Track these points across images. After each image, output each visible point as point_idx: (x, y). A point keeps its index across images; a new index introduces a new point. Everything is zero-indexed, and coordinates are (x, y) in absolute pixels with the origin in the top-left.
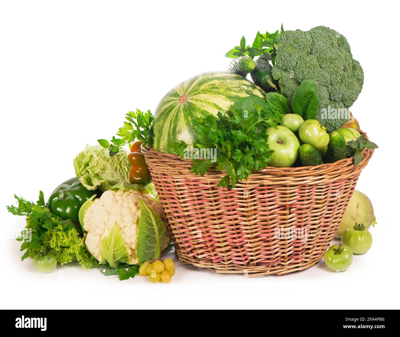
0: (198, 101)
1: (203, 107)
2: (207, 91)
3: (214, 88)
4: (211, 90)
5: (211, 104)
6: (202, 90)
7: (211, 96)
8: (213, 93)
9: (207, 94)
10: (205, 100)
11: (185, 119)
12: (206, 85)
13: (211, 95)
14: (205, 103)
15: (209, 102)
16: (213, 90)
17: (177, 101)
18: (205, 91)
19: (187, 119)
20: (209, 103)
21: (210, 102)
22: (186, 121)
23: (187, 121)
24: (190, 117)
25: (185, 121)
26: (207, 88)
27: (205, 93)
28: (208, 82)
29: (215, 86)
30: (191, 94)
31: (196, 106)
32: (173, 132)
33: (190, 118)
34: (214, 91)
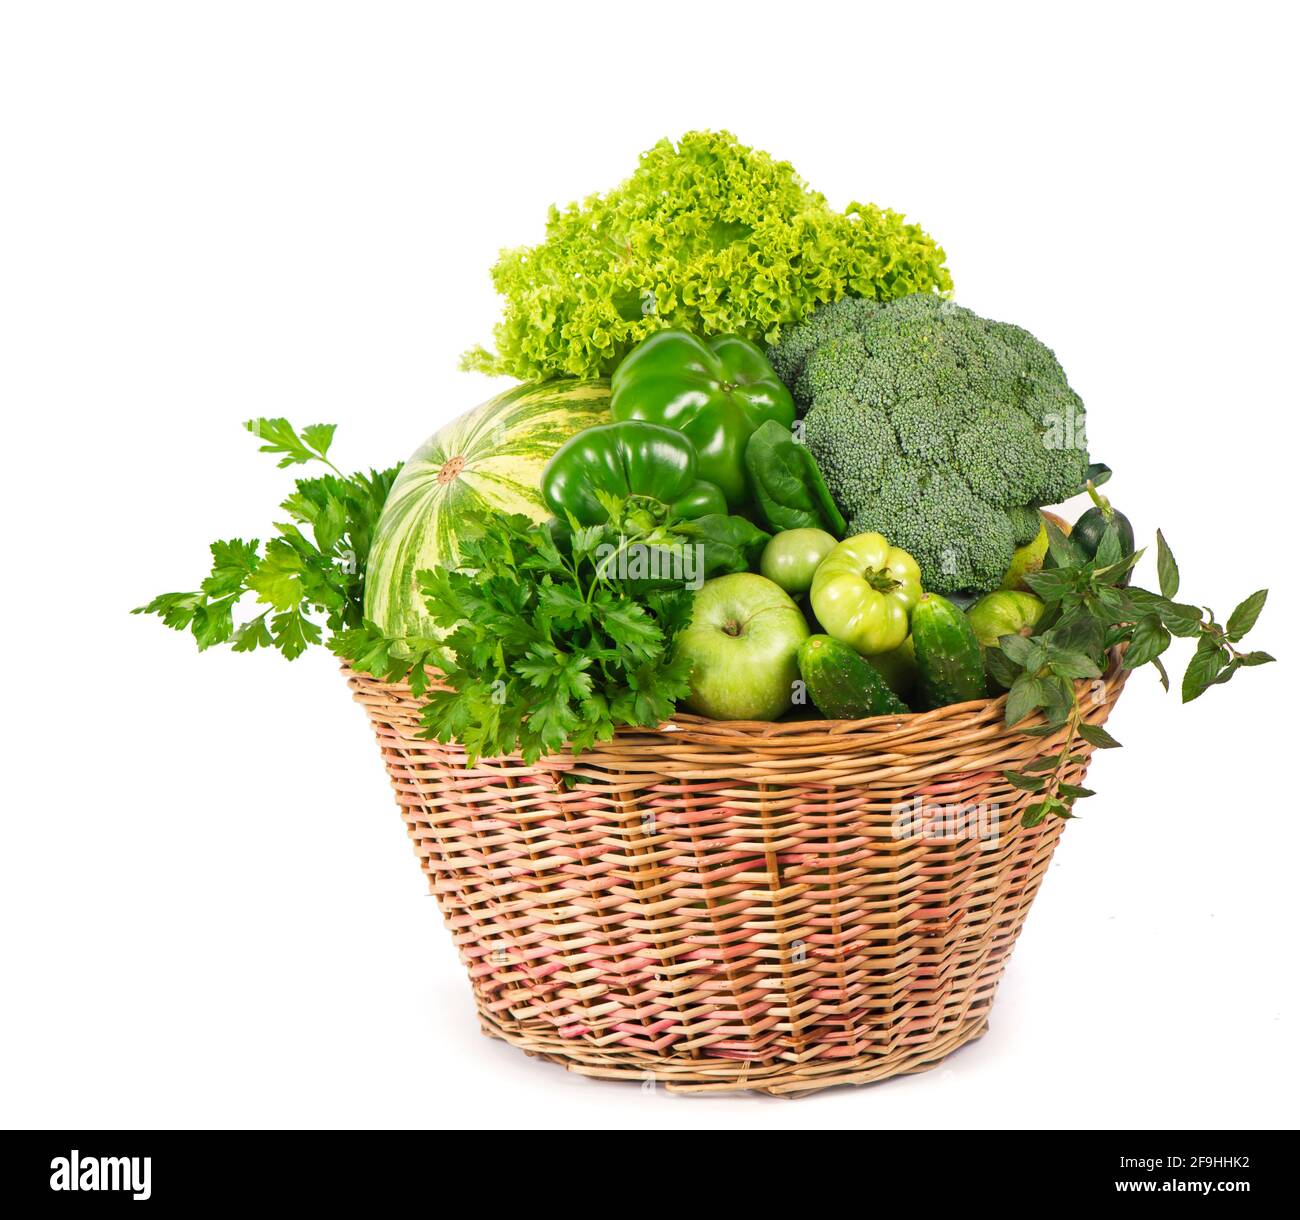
0: (488, 478)
1: (500, 499)
2: (523, 446)
3: (546, 436)
4: (536, 445)
5: (526, 489)
6: (509, 444)
7: (530, 461)
8: (540, 454)
9: (519, 457)
10: (508, 475)
11: (440, 538)
12: (526, 427)
13: (532, 459)
14: (508, 488)
15: (518, 482)
16: (543, 443)
17: (435, 476)
18: (516, 444)
19: (446, 539)
20: (520, 486)
21: (525, 485)
22: (442, 546)
23: (444, 546)
24: (453, 531)
25: (439, 545)
26: (523, 436)
27: (512, 453)
28: (537, 417)
29: (552, 431)
30: (476, 456)
31: (479, 496)
32: (402, 583)
33: (454, 534)
34: (546, 446)
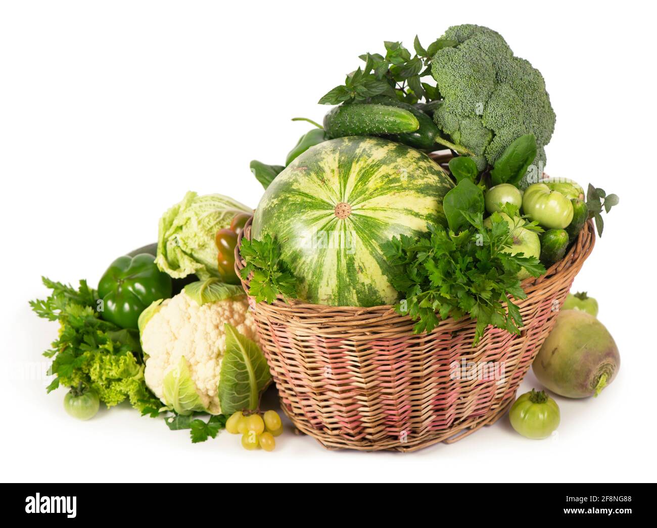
0: (376, 210)
1: (391, 218)
2: (385, 189)
3: (391, 181)
4: (390, 187)
5: (401, 210)
6: (375, 190)
7: (394, 196)
8: (396, 191)
9: (386, 196)
10: (387, 206)
11: (367, 246)
12: (376, 180)
13: (394, 194)
14: (392, 212)
15: (395, 208)
16: (392, 185)
18: (380, 190)
19: (371, 245)
20: (397, 209)
21: (399, 208)
22: (370, 249)
24: (373, 240)
25: (368, 249)
26: (380, 184)
27: (382, 194)
28: (376, 173)
29: (391, 178)
30: (356, 201)
31: (378, 220)
33: (375, 242)
34: (395, 187)
